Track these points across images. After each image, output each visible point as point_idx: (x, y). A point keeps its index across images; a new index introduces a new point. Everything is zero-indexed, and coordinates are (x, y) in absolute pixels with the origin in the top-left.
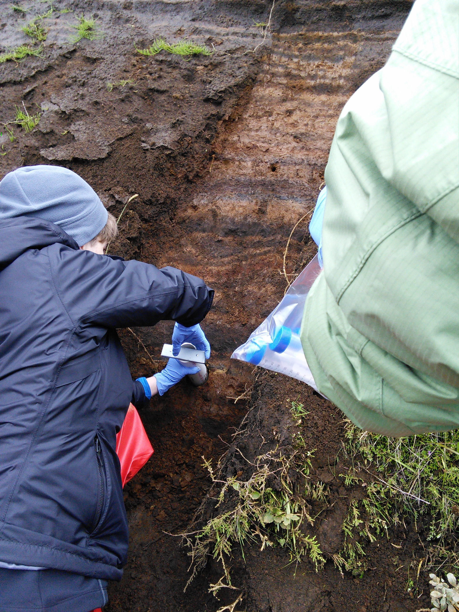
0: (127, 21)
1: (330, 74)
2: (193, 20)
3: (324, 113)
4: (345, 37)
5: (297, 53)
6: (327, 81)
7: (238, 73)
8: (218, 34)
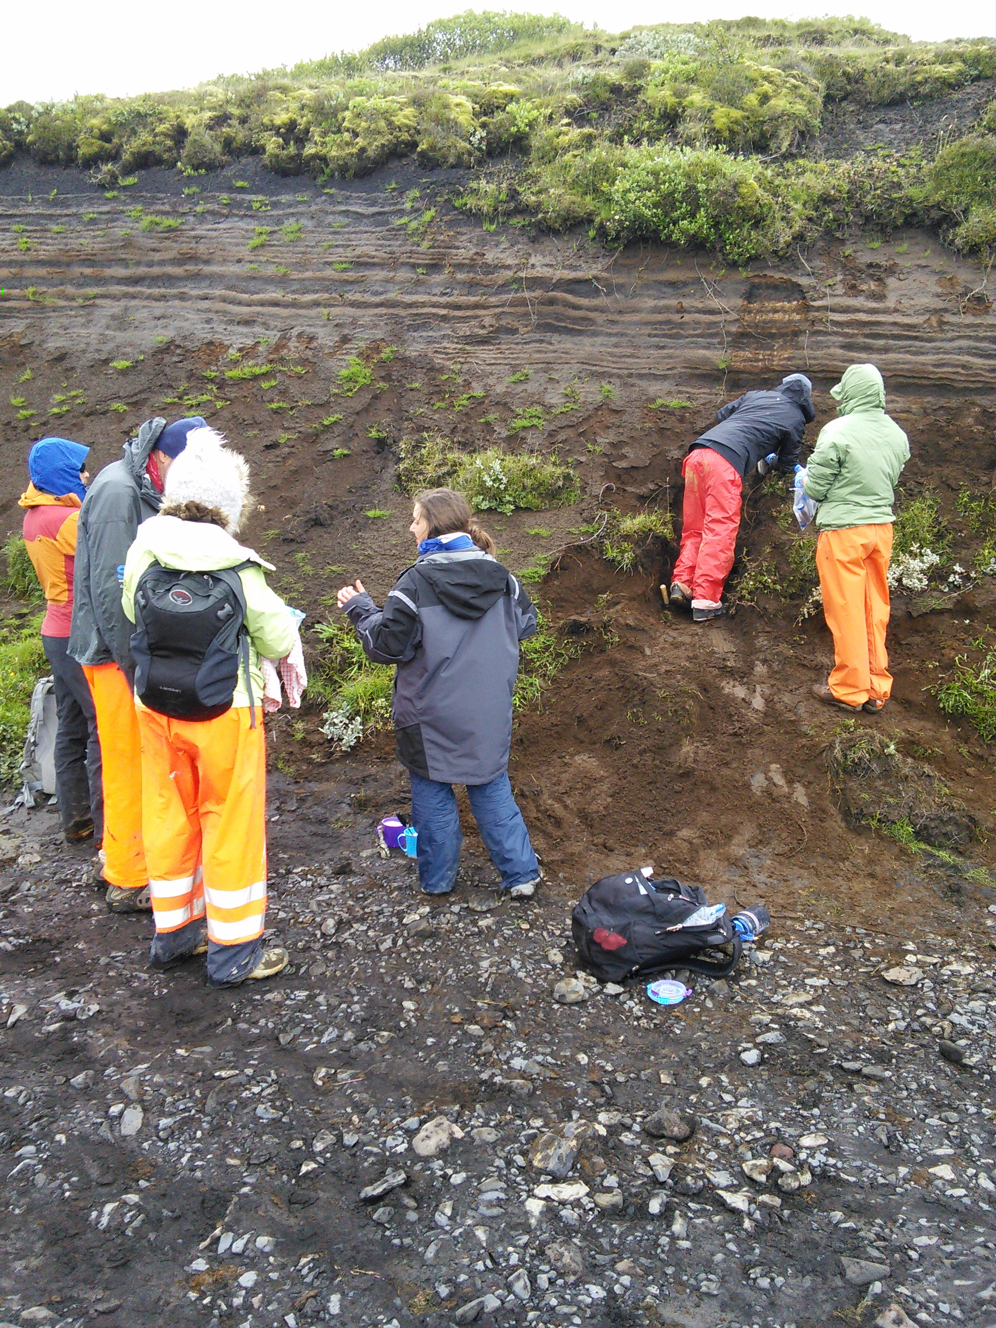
0: (633, 385)
2: (675, 385)
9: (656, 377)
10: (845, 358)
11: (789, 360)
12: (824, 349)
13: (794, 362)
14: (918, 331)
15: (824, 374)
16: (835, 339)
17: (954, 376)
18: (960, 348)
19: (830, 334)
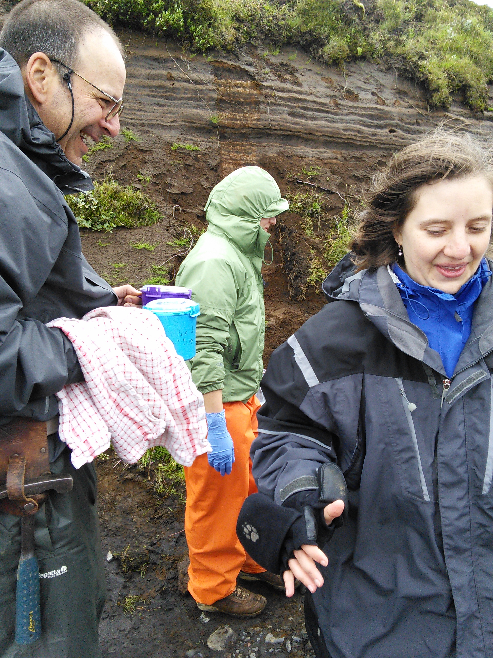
1: (248, 159)
2: (182, 134)
4: (248, 145)
5: (232, 150)
7: (216, 158)
8: (196, 141)
9: (163, 127)
10: (293, 121)
11: (258, 121)
12: (278, 115)
13: (262, 122)
14: (328, 108)
15: (282, 132)
16: (283, 108)
17: (355, 138)
18: (354, 120)
19: (279, 105)
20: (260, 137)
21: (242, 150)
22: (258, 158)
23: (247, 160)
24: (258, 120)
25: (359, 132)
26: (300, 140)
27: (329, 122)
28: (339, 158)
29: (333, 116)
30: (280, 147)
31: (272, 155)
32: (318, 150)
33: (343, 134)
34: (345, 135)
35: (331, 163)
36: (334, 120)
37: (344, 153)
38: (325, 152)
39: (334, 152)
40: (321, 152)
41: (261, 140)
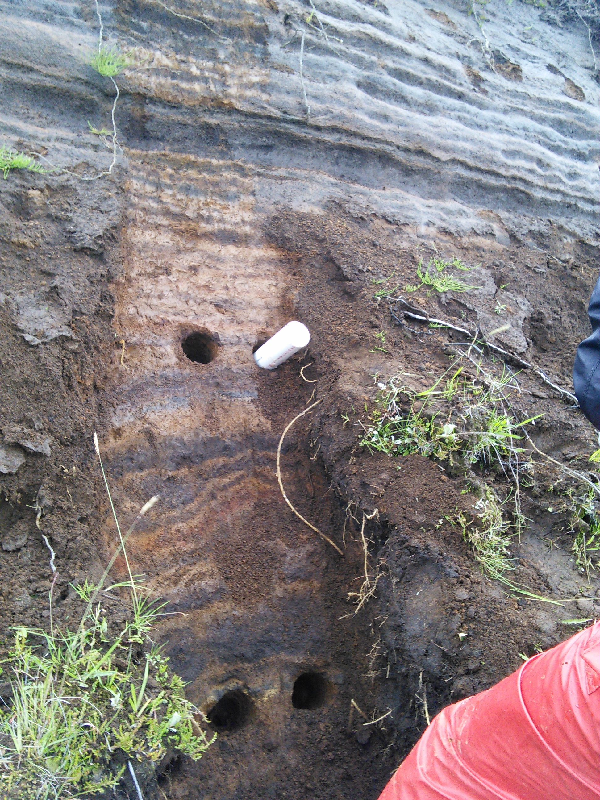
1: (227, 217)
3: (241, 271)
4: (228, 168)
5: (169, 182)
6: (228, 227)
8: (32, 137)
10: (373, 108)
11: (264, 91)
12: (328, 80)
13: (274, 98)
14: (461, 85)
15: (337, 136)
16: (342, 64)
17: (529, 177)
18: (524, 129)
19: (330, 52)
20: (268, 148)
21: (206, 183)
22: (262, 216)
23: (221, 221)
24: (263, 87)
25: (539, 162)
26: (391, 170)
27: (466, 124)
28: (497, 233)
29: (473, 109)
30: (334, 185)
31: (306, 209)
32: (442, 204)
33: (504, 165)
34: (507, 167)
35: (478, 248)
36: (478, 121)
37: (508, 220)
38: (461, 213)
39: (481, 215)
40: (449, 212)
41: (272, 155)
